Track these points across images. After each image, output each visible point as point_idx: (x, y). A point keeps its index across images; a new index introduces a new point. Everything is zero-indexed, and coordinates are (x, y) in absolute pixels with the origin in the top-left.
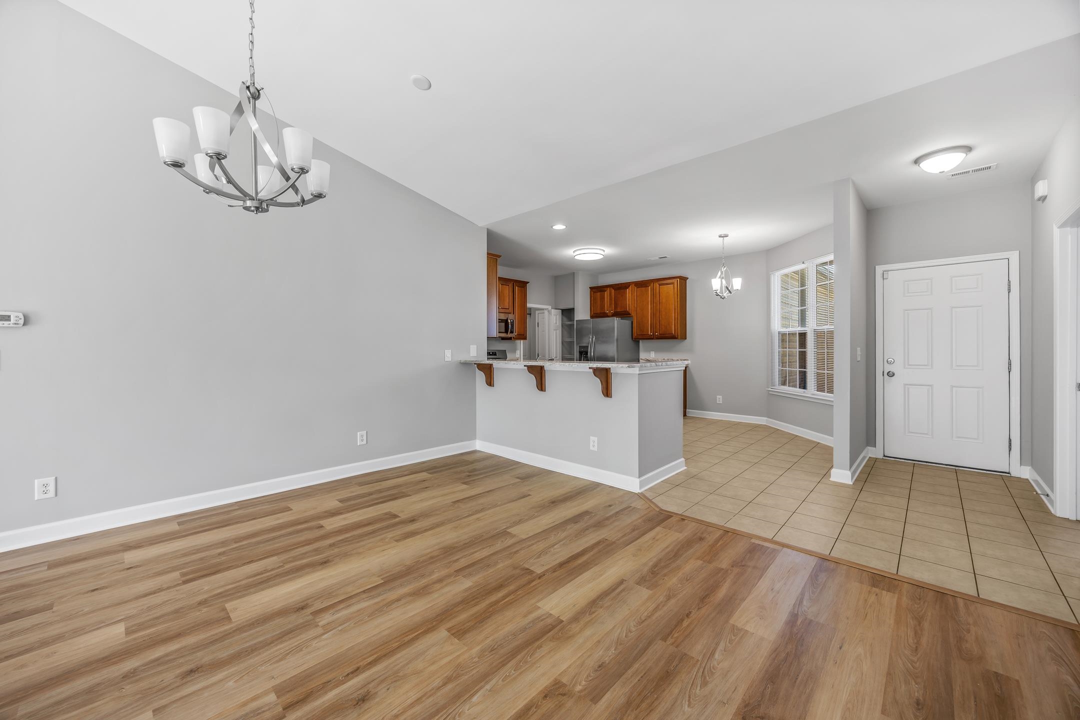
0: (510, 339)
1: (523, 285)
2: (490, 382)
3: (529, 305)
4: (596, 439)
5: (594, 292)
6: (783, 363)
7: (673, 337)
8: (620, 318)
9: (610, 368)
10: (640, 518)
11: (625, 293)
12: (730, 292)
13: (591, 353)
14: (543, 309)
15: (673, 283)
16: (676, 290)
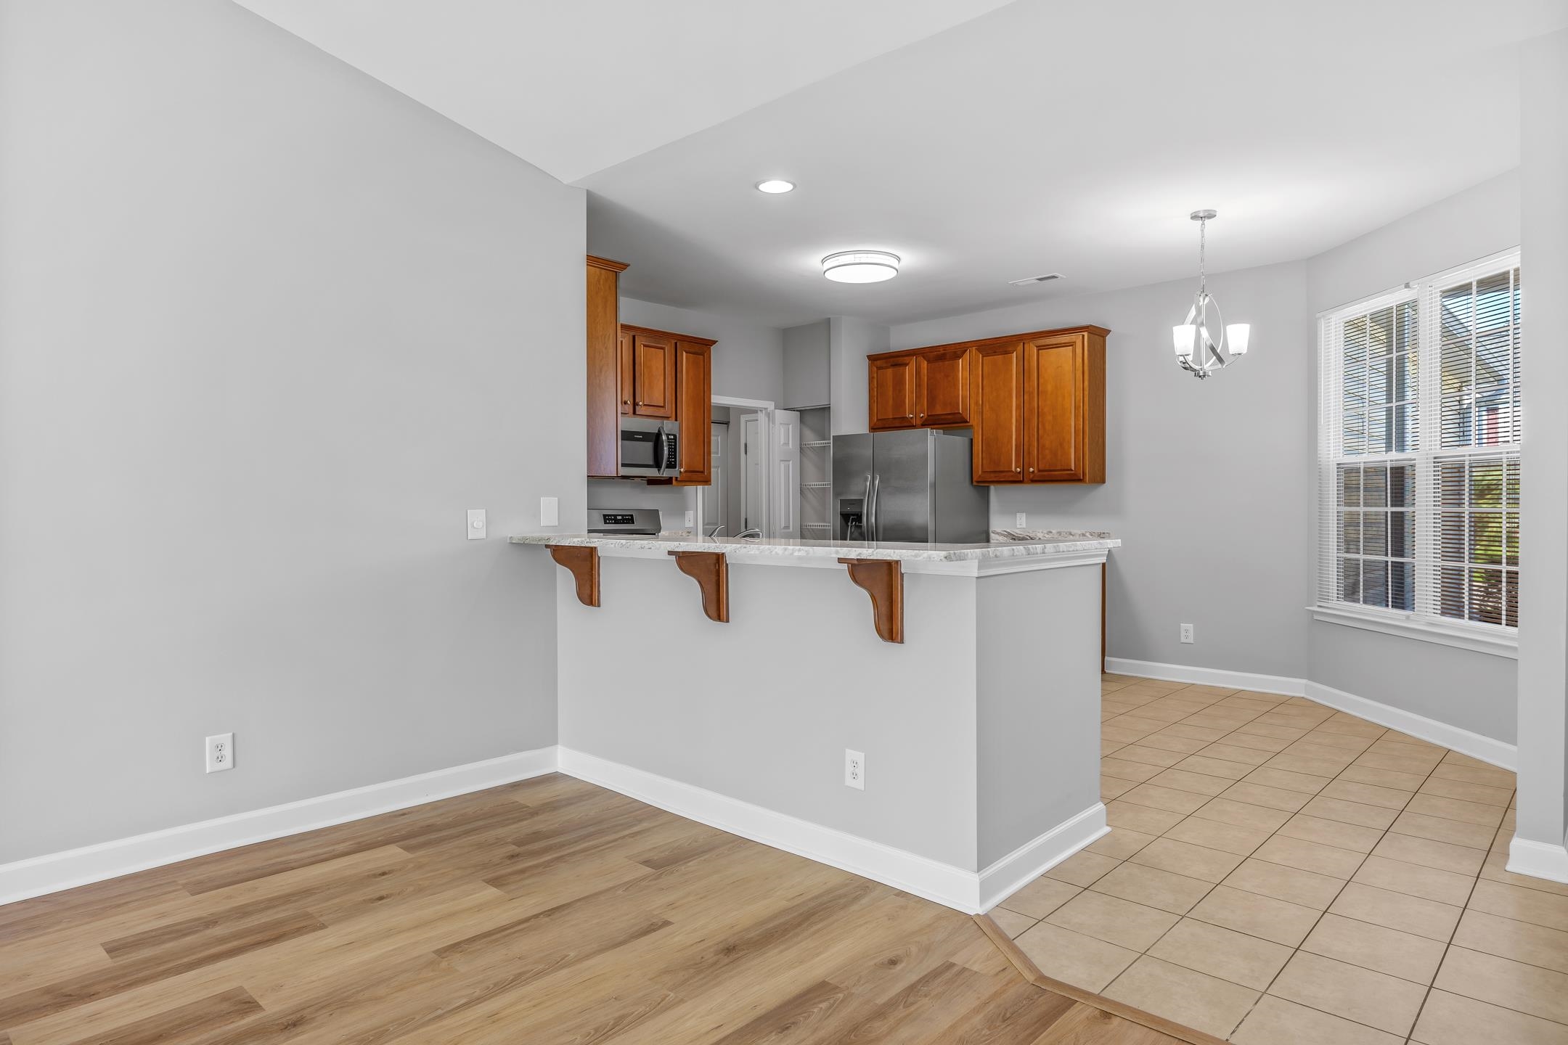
0: (668, 481)
1: (701, 347)
2: (589, 594)
3: (717, 399)
4: (860, 756)
5: (879, 368)
6: (1347, 542)
7: (1073, 478)
8: (942, 431)
9: (897, 562)
10: (977, 1010)
11: (955, 369)
12: (1220, 360)
13: (870, 519)
14: (754, 411)
15: (1072, 344)
16: (1079, 360)
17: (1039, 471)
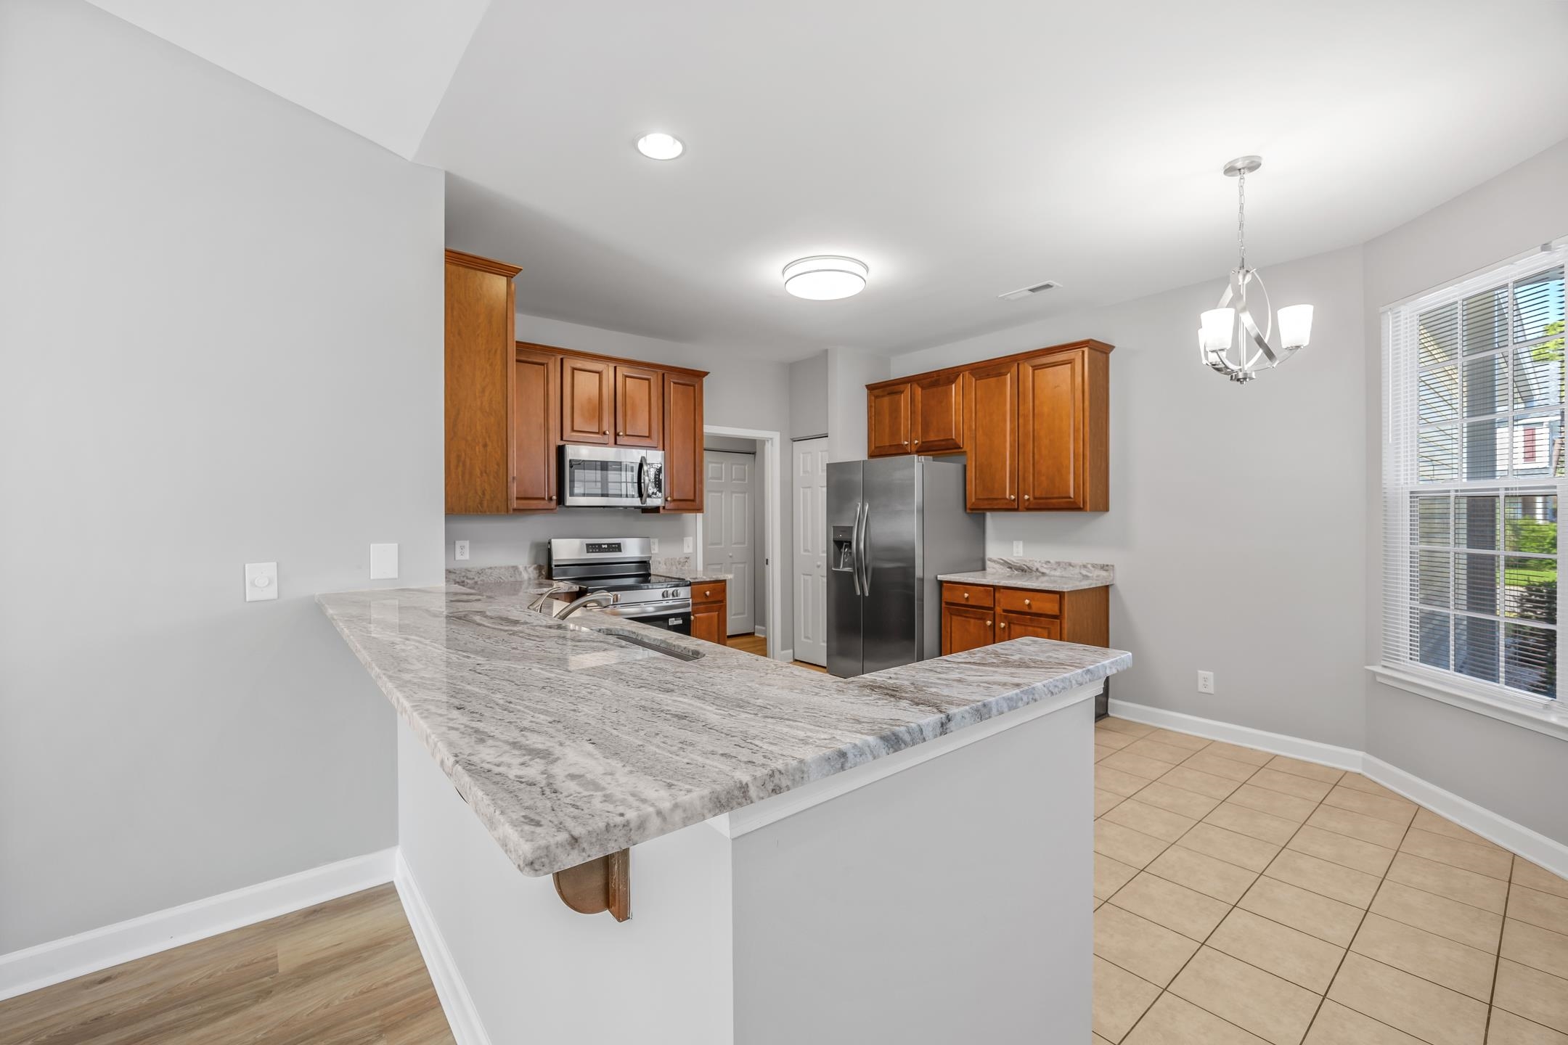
0: (655, 510)
1: (692, 379)
5: (877, 397)
7: (1072, 506)
11: (948, 394)
12: (1270, 354)
15: (1070, 362)
16: (1079, 379)
17: (1035, 498)
